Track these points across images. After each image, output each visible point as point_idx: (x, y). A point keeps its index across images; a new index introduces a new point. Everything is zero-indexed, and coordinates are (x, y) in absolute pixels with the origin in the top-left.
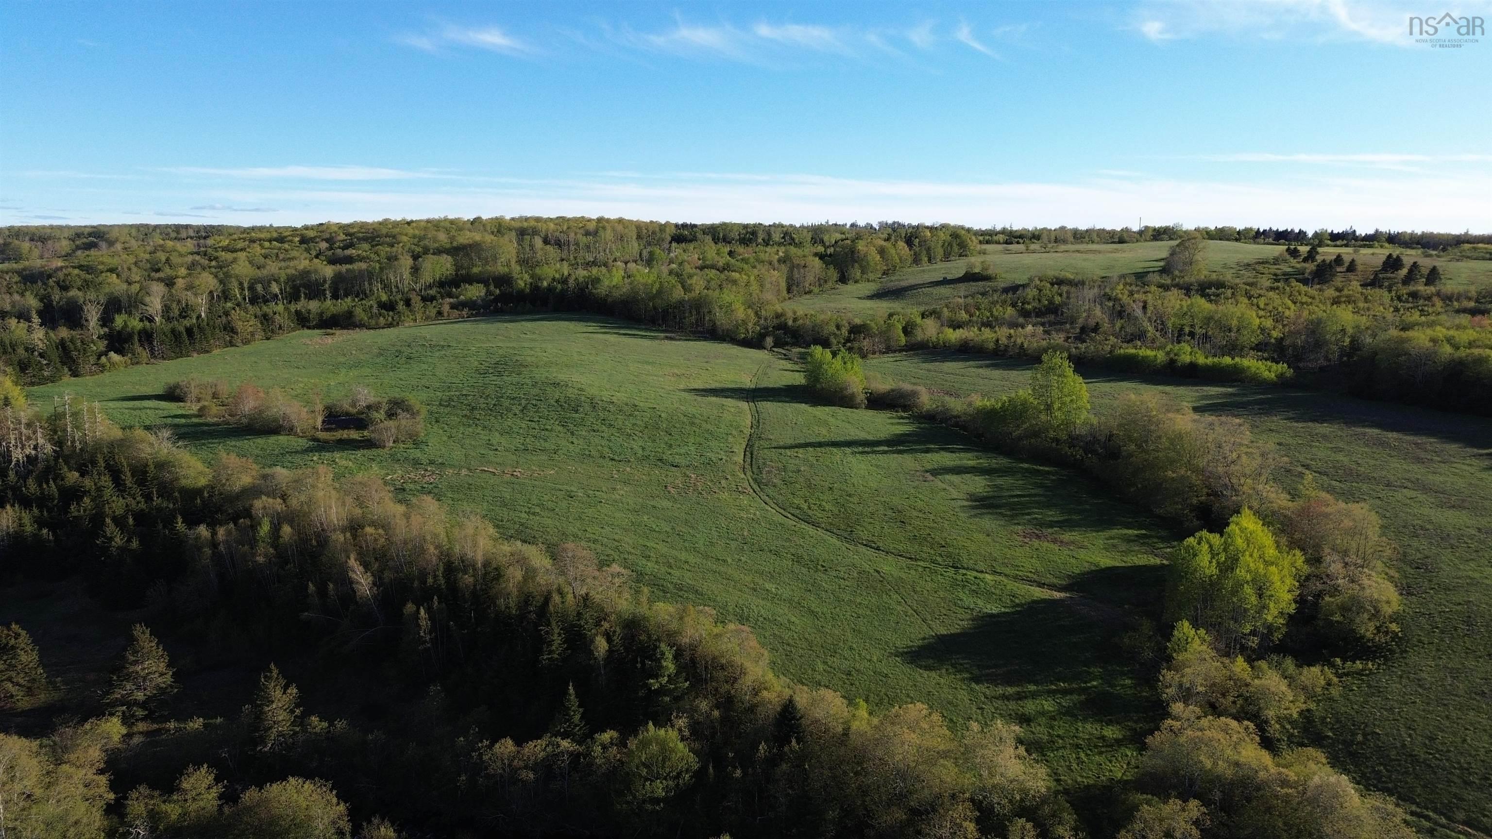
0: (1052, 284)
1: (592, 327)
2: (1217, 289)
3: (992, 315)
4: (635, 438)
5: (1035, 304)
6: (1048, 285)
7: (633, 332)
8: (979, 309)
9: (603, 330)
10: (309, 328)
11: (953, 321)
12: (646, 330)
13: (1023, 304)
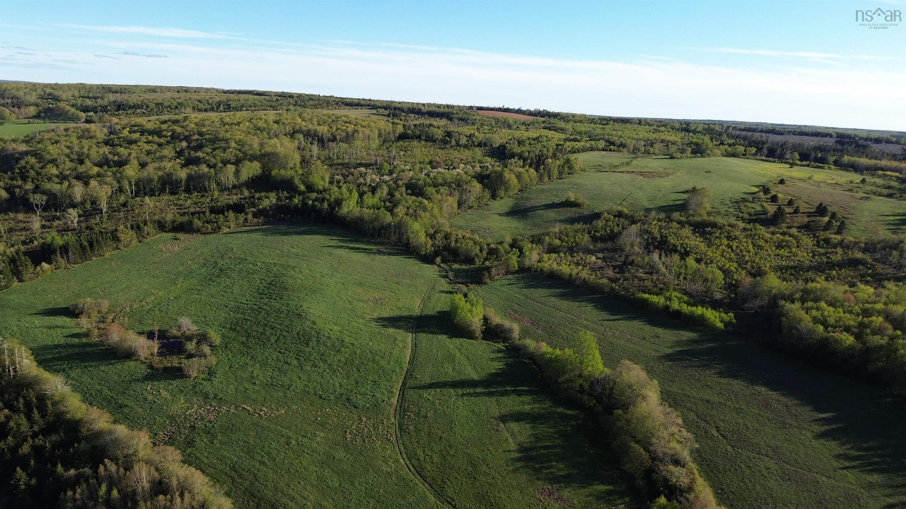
0: (615, 216)
1: (333, 241)
2: (712, 228)
3: (575, 241)
4: (338, 374)
5: (602, 232)
6: (612, 217)
7: (357, 246)
8: (567, 236)
9: (341, 244)
10: (166, 232)
11: (551, 245)
12: (368, 243)
13: (595, 231)
